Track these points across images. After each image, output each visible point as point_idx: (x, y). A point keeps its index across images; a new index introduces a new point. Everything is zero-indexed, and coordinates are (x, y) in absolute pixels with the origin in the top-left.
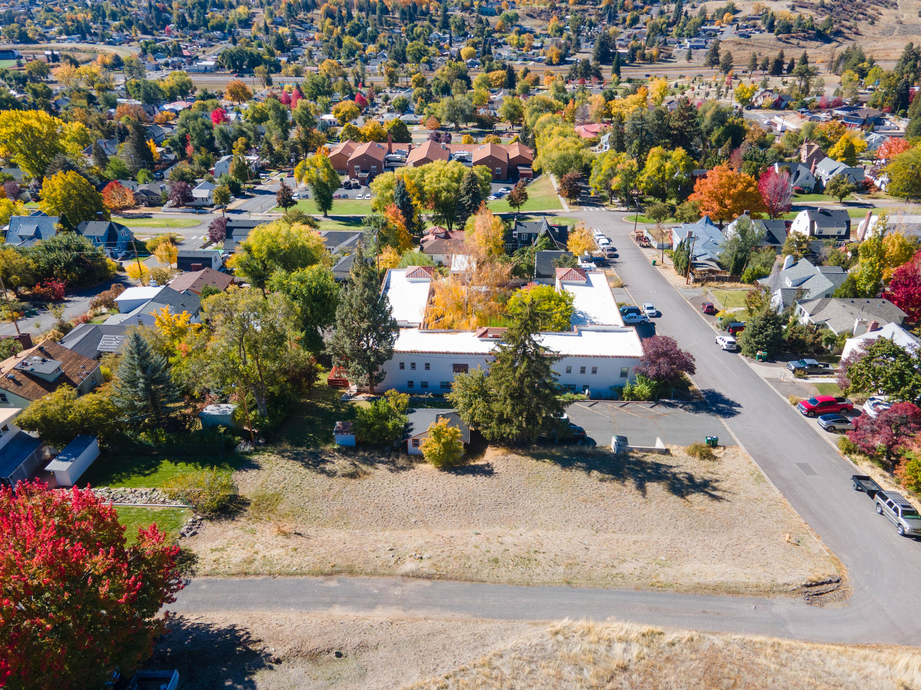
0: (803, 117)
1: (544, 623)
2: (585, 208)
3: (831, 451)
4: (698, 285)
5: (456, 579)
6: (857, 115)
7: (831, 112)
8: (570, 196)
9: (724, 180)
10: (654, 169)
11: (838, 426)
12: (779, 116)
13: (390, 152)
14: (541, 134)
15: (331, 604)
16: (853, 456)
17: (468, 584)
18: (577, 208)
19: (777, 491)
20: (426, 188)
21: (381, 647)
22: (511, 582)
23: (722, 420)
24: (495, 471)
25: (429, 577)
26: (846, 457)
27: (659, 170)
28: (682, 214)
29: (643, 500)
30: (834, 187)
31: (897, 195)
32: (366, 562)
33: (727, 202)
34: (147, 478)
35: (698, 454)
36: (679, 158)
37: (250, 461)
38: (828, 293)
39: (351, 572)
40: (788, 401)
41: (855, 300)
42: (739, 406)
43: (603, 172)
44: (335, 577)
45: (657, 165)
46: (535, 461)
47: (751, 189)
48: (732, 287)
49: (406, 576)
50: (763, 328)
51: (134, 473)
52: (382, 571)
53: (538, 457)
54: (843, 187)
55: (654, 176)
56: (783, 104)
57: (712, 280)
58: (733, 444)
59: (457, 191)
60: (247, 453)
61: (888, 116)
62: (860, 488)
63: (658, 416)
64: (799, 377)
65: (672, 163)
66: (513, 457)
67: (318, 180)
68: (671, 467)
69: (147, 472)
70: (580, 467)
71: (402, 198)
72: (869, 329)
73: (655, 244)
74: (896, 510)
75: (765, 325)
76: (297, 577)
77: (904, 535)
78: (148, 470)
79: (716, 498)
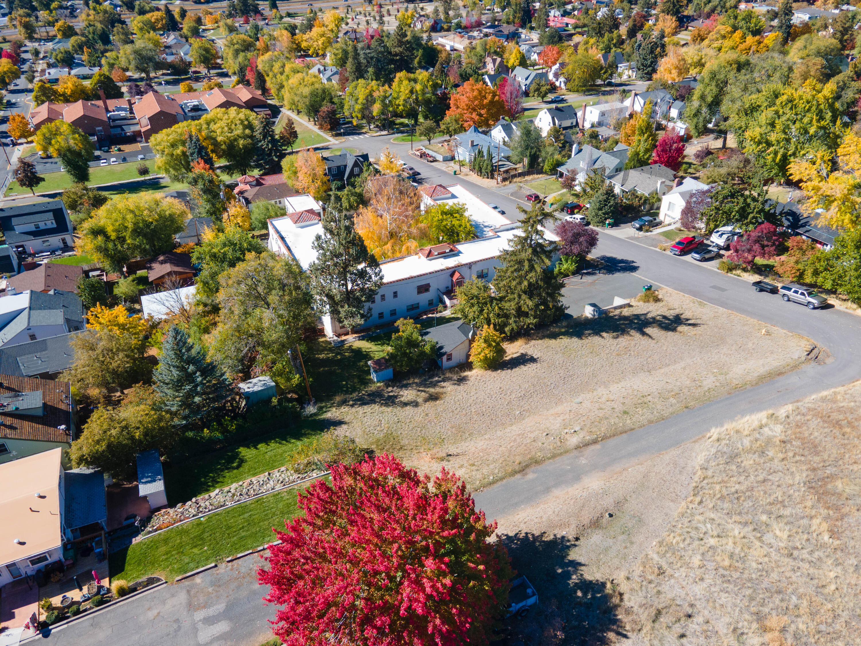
0: (462, 37)
1: (701, 438)
2: (350, 138)
3: (718, 274)
4: (507, 183)
5: (614, 436)
6: (501, 31)
7: (481, 31)
8: (331, 129)
9: (476, 93)
10: (407, 92)
11: (707, 256)
12: (442, 37)
13: (108, 111)
14: (271, 74)
15: (547, 490)
16: (734, 272)
17: (624, 436)
18: (343, 139)
19: (721, 309)
20: (219, 139)
21: (628, 498)
22: (650, 422)
23: (633, 274)
24: (535, 357)
25: (595, 442)
26: (729, 274)
27: (412, 92)
28: (448, 128)
30: (538, 90)
31: (578, 91)
32: (541, 450)
33: (483, 112)
34: (241, 469)
35: (651, 299)
36: (425, 79)
37: (324, 420)
38: (619, 167)
39: (537, 462)
40: (657, 249)
41: (643, 168)
42: (633, 262)
43: (360, 101)
44: (527, 470)
45: (410, 88)
46: (554, 340)
47: (497, 98)
48: (532, 180)
49: (577, 447)
50: (607, 200)
51: (222, 470)
52: (559, 452)
53: (554, 336)
54: (543, 89)
55: (409, 98)
56: (438, 28)
57: (514, 176)
58: (660, 287)
59: (252, 137)
60: (315, 414)
61: (520, 30)
62: (761, 290)
63: (593, 283)
64: (647, 231)
65: (421, 84)
66: (533, 342)
67: (69, 150)
68: (646, 314)
69: (235, 465)
70: (589, 335)
71: (199, 153)
72: (675, 185)
73: (440, 158)
74: (802, 294)
75: (607, 198)
76: (499, 483)
77: (815, 308)
78: (233, 463)
79: (694, 325)
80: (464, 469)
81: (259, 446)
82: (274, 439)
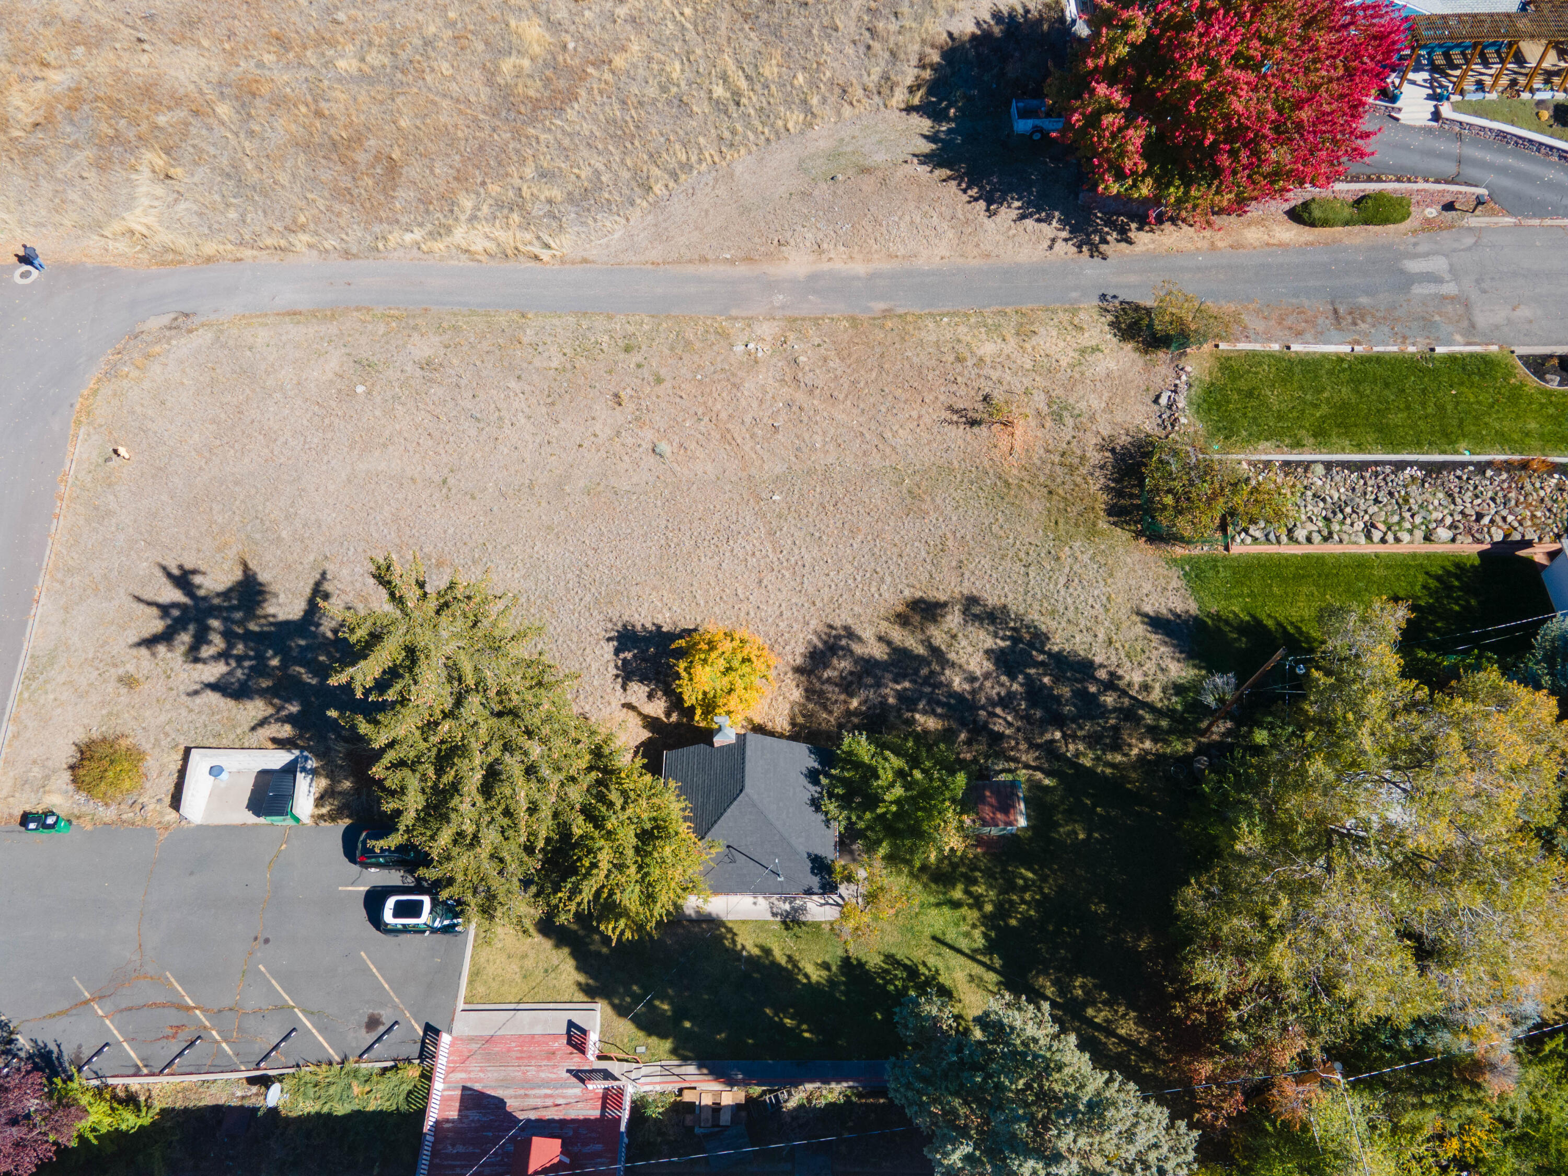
1: (573, 263)
80: (980, 352)
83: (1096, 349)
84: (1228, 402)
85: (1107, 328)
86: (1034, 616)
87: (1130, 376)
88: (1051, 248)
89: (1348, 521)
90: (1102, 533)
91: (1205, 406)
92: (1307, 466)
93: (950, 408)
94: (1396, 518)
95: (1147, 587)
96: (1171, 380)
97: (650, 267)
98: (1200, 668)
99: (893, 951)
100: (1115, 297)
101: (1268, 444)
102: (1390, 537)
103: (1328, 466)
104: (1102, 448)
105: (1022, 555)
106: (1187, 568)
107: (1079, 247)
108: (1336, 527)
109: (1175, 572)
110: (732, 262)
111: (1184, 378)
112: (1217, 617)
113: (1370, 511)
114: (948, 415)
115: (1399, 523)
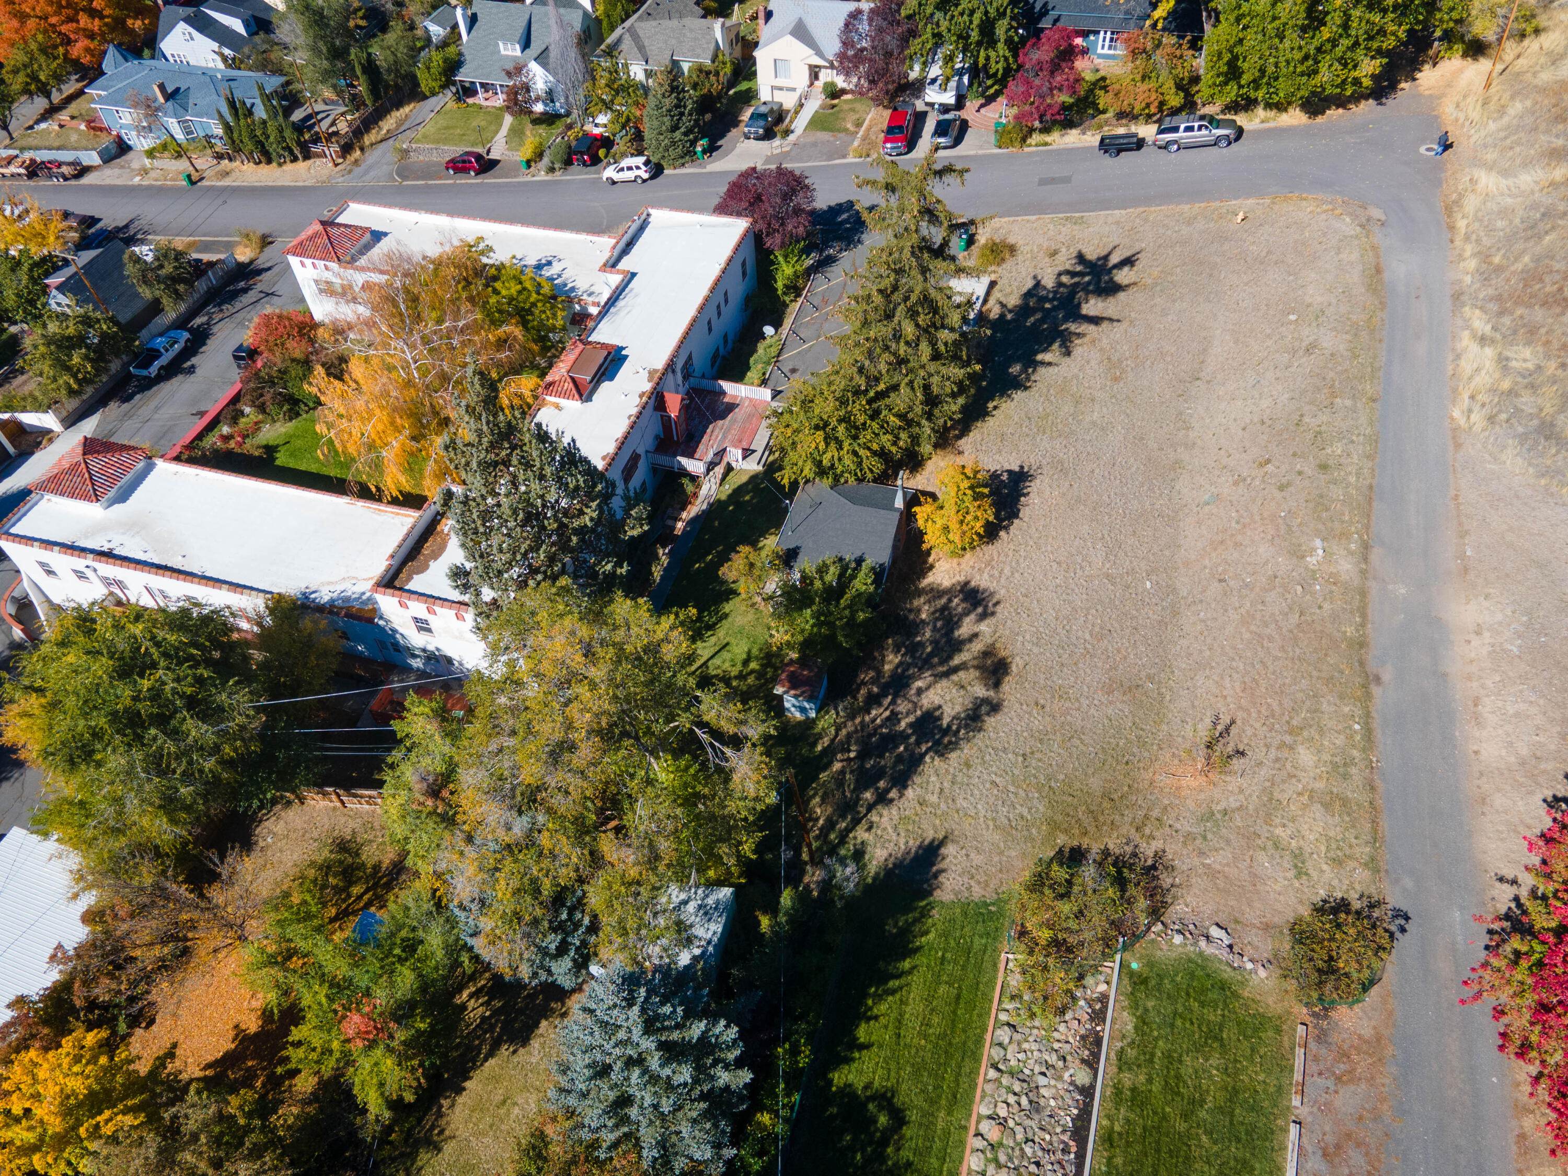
4: (359, 155)
5: (1369, 515)
15: (1440, 677)
16: (1032, 142)
17: (1377, 505)
22: (1371, 458)
25: (1366, 546)
26: (1025, 149)
29: (1124, 325)
39: (1362, 645)
40: (850, 160)
44: (1371, 669)
46: (991, 419)
49: (1363, 573)
52: (1356, 602)
57: (358, 132)
64: (784, 133)
68: (1039, 284)
69: (883, 1120)
70: (1025, 372)
73: (87, 158)
74: (1203, 128)
75: (678, 99)
76: (1377, 725)
78: (875, 1122)
79: (1129, 262)
80: (1301, 749)
81: (862, 1033)
82: (866, 995)
83: (1300, 873)
84: (1202, 1004)
85: (1339, 895)
86: (967, 751)
87: (1257, 905)
88: (1501, 879)
89: (1012, 1099)
90: (1051, 835)
91: (1199, 973)
92: (1091, 1064)
93: (1233, 722)
94: (1002, 1158)
95: (977, 859)
96: (1249, 951)
97: (1453, 493)
98: (874, 879)
99: (730, 619)
100: (1403, 930)
101: (1130, 1027)
102: (979, 1143)
103: (1087, 1092)
104: (1159, 856)
105: (1038, 755)
106: (993, 908)
107: (1507, 917)
108: (1005, 1080)
109: (990, 897)
110: (1462, 556)
111: (1249, 966)
112: (925, 914)
113: (1019, 1129)
114: (1225, 720)
115: (996, 1160)
